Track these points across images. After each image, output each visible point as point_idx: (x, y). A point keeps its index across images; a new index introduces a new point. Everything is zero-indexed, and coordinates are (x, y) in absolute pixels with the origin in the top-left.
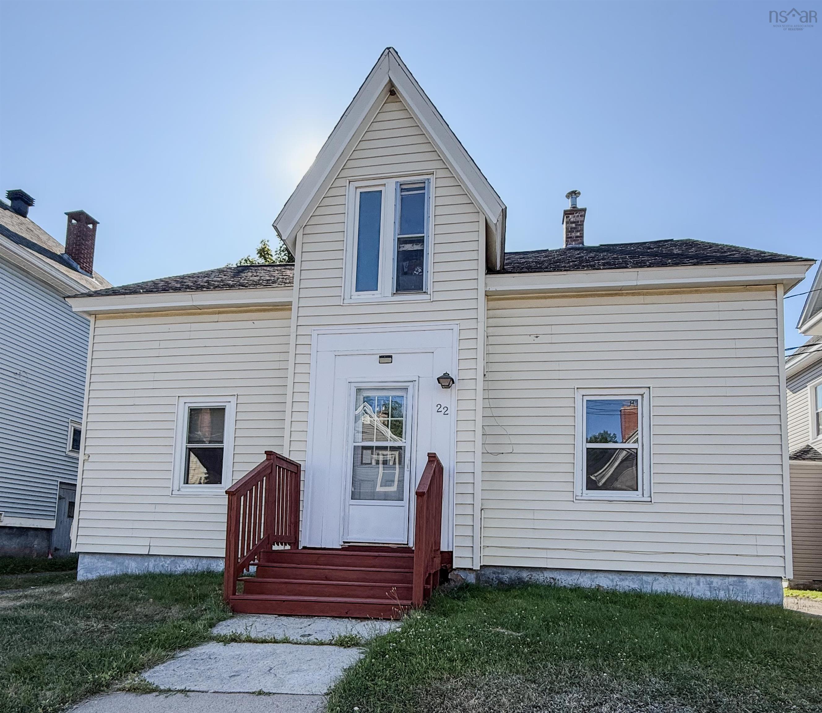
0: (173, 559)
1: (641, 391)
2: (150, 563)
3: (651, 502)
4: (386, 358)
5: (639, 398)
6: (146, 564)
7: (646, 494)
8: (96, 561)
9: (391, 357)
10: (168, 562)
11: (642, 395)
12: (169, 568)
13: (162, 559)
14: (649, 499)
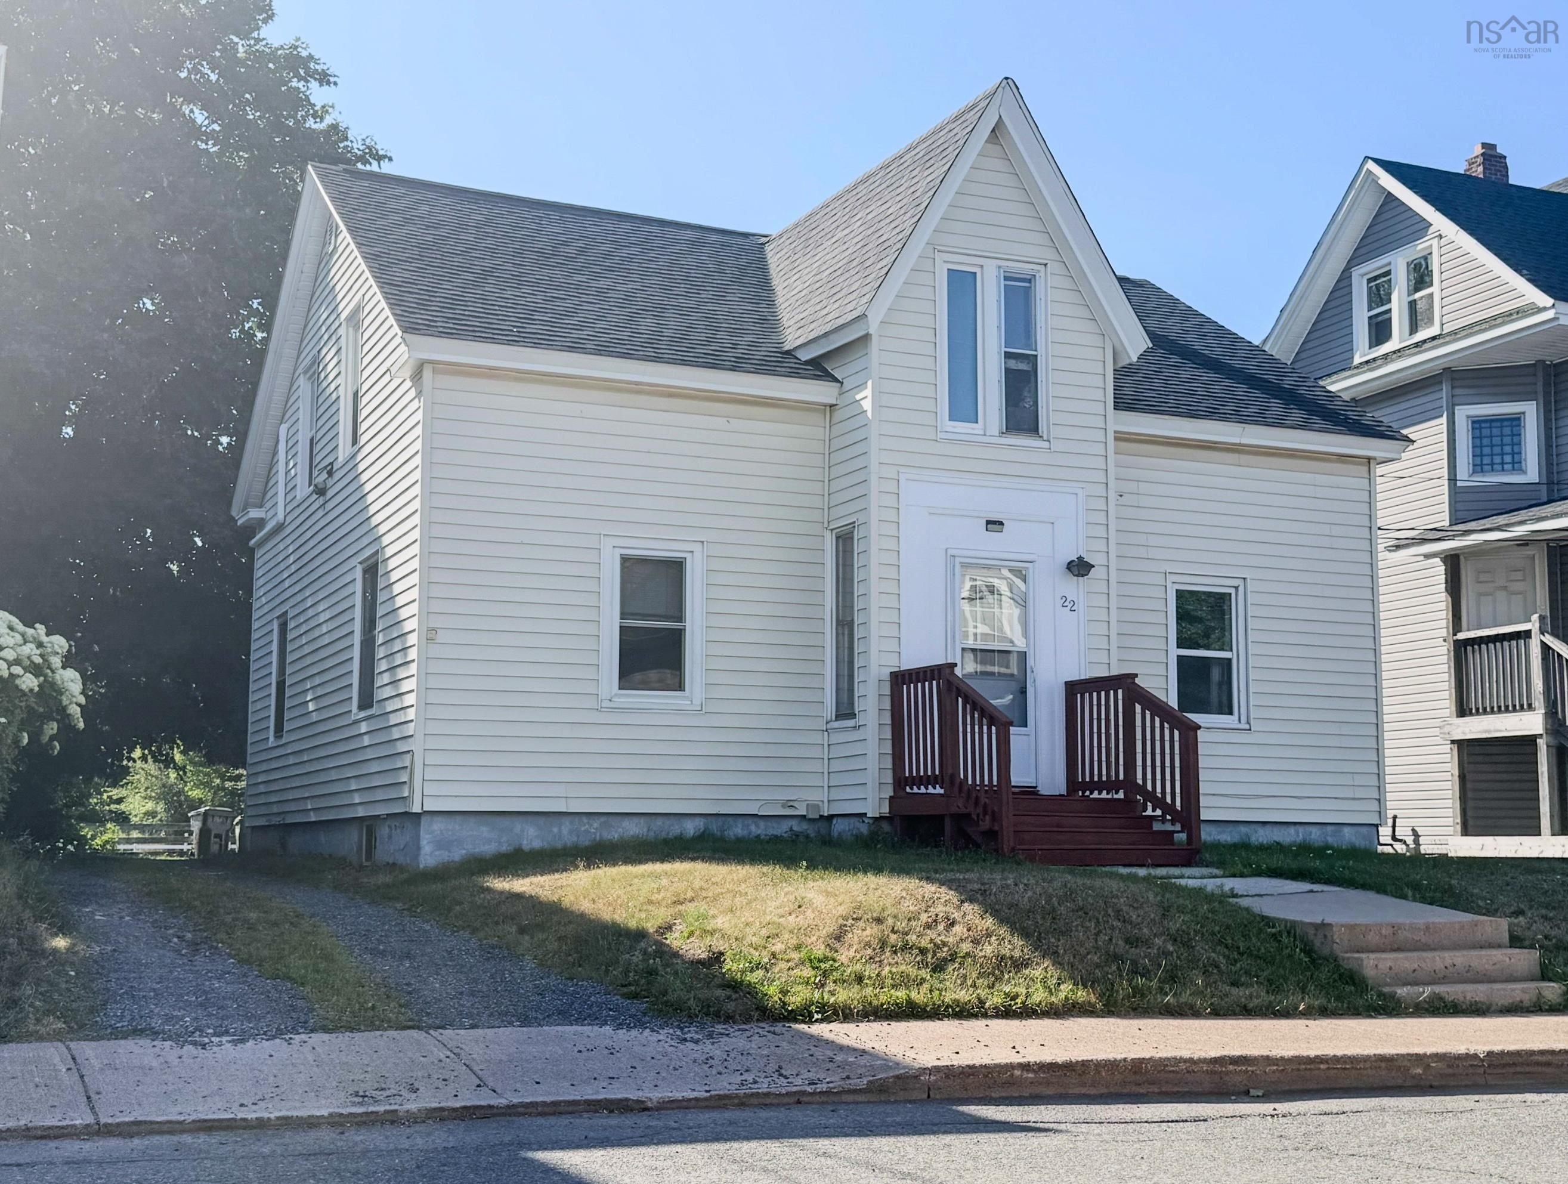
0: (603, 819)
1: (1235, 583)
2: (563, 828)
3: (1250, 730)
4: (994, 524)
5: (1232, 591)
6: (555, 830)
7: (1244, 719)
8: (457, 827)
9: (1001, 523)
10: (595, 825)
11: (1237, 588)
12: (598, 834)
13: (585, 820)
14: (1247, 727)
